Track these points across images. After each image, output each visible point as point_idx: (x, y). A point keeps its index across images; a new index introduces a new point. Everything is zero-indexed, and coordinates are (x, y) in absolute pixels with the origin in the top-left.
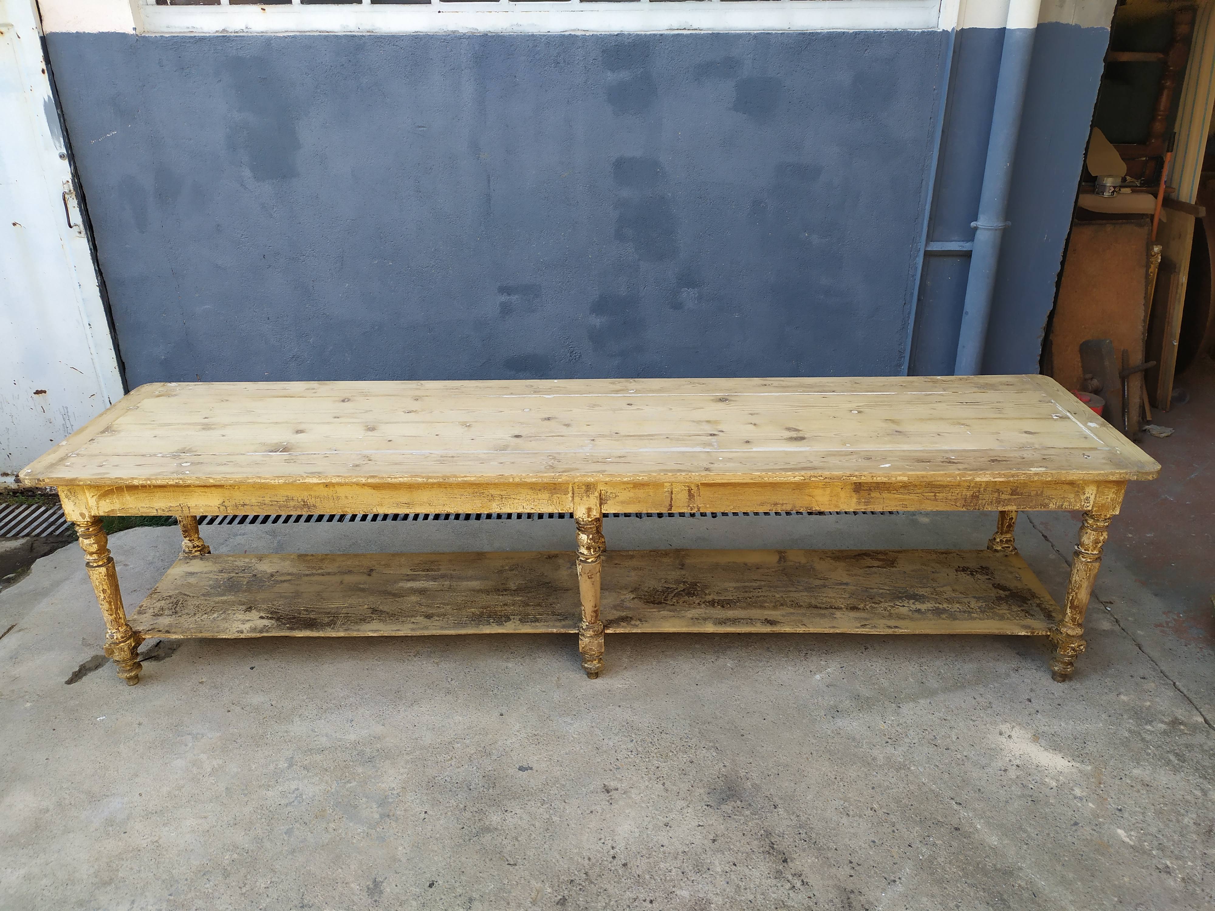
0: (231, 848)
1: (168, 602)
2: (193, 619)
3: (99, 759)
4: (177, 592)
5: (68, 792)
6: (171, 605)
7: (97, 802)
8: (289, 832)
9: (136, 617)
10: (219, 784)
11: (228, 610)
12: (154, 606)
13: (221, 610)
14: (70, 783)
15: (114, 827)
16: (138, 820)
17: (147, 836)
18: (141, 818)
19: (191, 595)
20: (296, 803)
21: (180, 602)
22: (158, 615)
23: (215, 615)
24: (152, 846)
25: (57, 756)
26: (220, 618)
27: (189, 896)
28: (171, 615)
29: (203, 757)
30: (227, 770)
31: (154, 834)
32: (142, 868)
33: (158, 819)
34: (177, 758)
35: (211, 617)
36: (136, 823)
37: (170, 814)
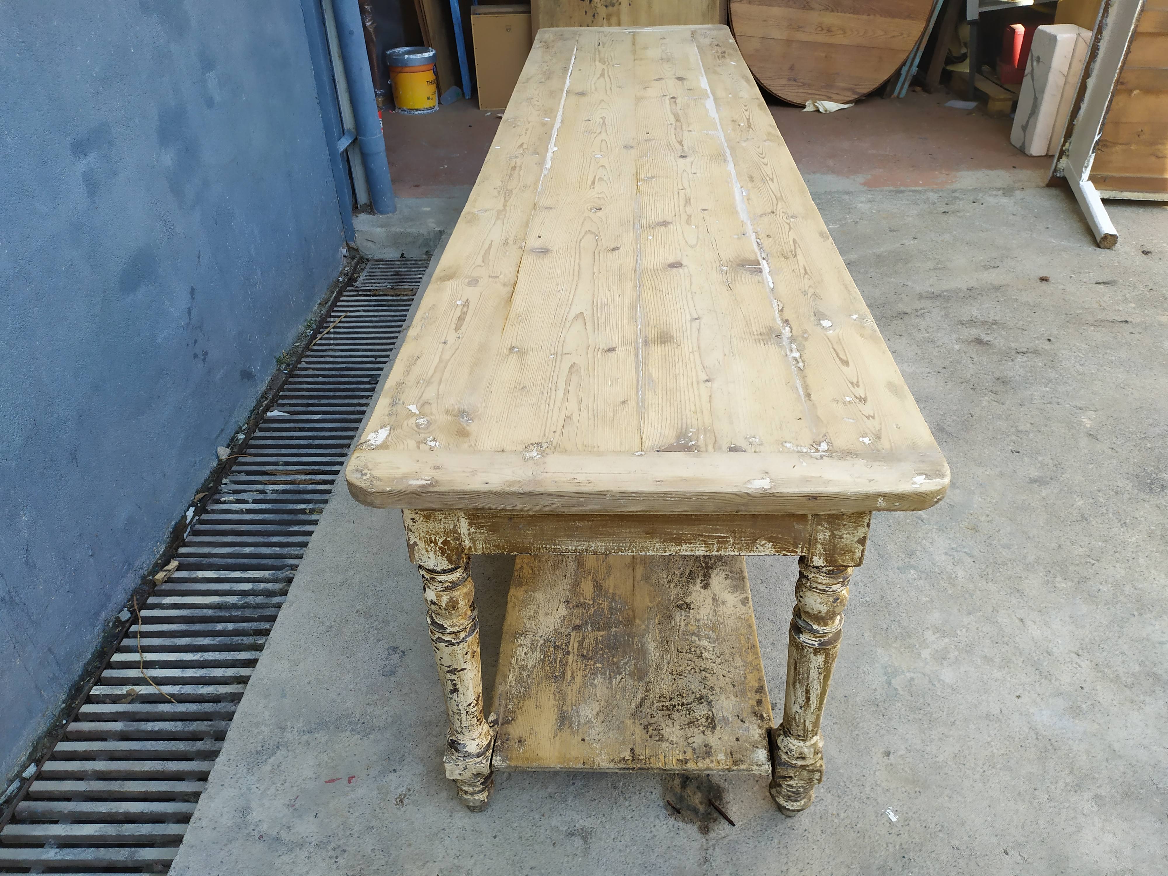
0: (1050, 585)
1: (665, 724)
2: (717, 668)
3: (977, 777)
5: (1053, 787)
7: (1053, 741)
8: (1007, 547)
10: (966, 623)
11: (685, 633)
12: (681, 740)
13: (686, 640)
14: (1036, 792)
15: (1079, 704)
16: (1057, 683)
17: (1075, 665)
18: (1053, 681)
20: (966, 550)
21: (667, 703)
22: (712, 722)
23: (705, 642)
24: (1085, 654)
25: (994, 840)
27: (1125, 600)
28: (710, 702)
29: (926, 653)
30: (940, 622)
31: (1068, 660)
32: (1117, 652)
33: (1045, 664)
34: (939, 680)
36: (1062, 683)
37: (1034, 654)
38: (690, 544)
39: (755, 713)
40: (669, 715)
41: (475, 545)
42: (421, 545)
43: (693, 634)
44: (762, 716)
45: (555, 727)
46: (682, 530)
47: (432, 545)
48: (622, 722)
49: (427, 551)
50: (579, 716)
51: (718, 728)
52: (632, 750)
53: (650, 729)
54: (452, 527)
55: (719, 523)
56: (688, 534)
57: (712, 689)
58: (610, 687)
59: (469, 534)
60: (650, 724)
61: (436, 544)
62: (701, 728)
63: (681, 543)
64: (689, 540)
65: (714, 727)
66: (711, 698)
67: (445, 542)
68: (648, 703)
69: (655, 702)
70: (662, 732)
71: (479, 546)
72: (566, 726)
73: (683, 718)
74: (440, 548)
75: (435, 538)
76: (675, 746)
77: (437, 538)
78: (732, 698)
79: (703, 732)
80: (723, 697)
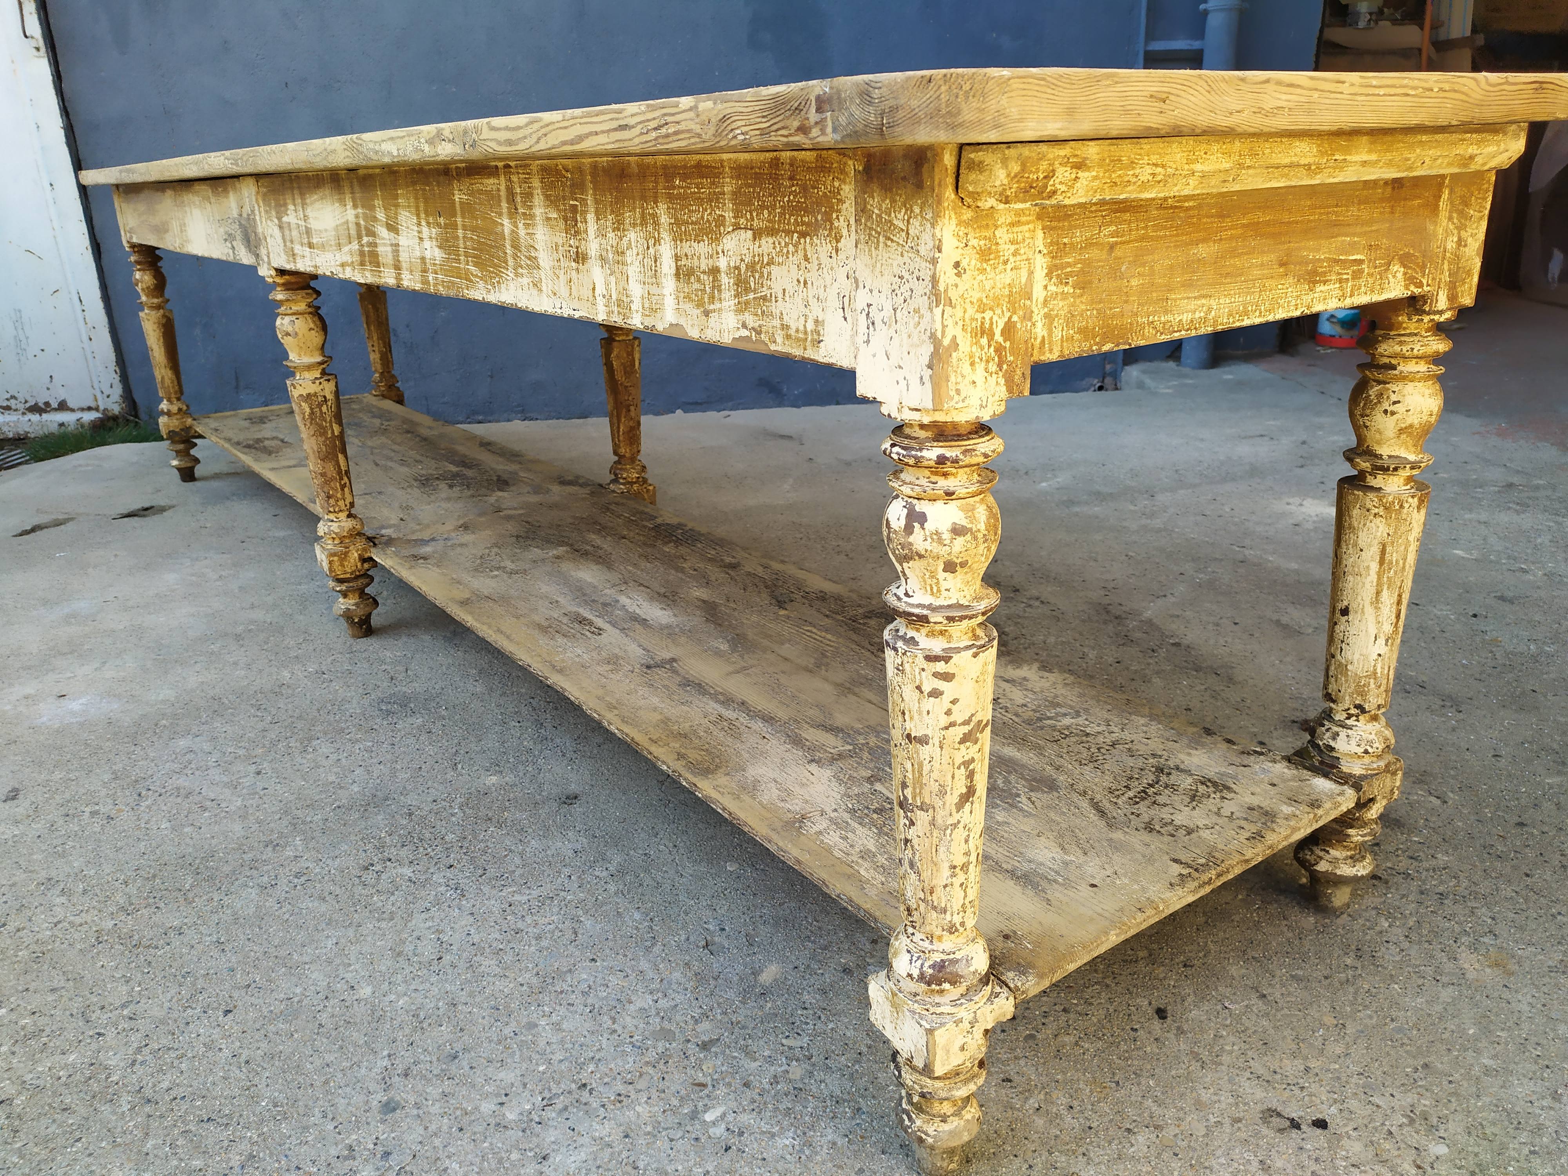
1: (1165, 814)
2: (1126, 735)
4: (1118, 835)
6: (1161, 799)
9: (1286, 809)
11: (1029, 722)
12: (1215, 819)
13: (1042, 728)
19: (1084, 804)
21: (1131, 794)
22: (1215, 784)
23: (1067, 721)
26: (1063, 710)
28: (1177, 768)
35: (1081, 720)
38: (1325, 282)
39: (1243, 753)
40: (1154, 802)
41: (1050, 334)
42: (965, 344)
43: (1040, 719)
44: (1256, 752)
45: (1030, 892)
46: (1318, 251)
47: (984, 341)
48: (1111, 840)
49: (972, 364)
50: (1042, 864)
51: (1233, 786)
52: (1175, 861)
53: (1157, 828)
54: (1023, 280)
55: (1358, 229)
56: (1323, 261)
57: (1154, 755)
58: (1028, 815)
59: (1045, 302)
60: (1150, 823)
61: (991, 335)
62: (1213, 795)
63: (1315, 282)
64: (1325, 273)
65: (1228, 788)
66: (1171, 763)
67: (1009, 330)
68: (1106, 805)
69: (1115, 800)
70: (1176, 823)
71: (1058, 334)
72: (1044, 883)
73: (1176, 798)
74: (999, 350)
75: (991, 319)
76: (1217, 827)
77: (995, 318)
78: (1193, 752)
79: (1223, 798)
80: (1182, 756)
